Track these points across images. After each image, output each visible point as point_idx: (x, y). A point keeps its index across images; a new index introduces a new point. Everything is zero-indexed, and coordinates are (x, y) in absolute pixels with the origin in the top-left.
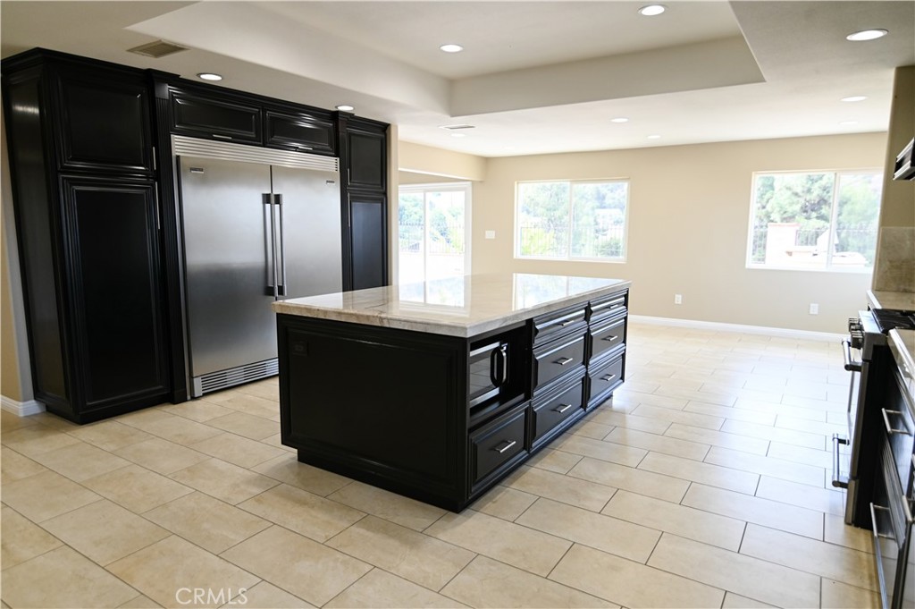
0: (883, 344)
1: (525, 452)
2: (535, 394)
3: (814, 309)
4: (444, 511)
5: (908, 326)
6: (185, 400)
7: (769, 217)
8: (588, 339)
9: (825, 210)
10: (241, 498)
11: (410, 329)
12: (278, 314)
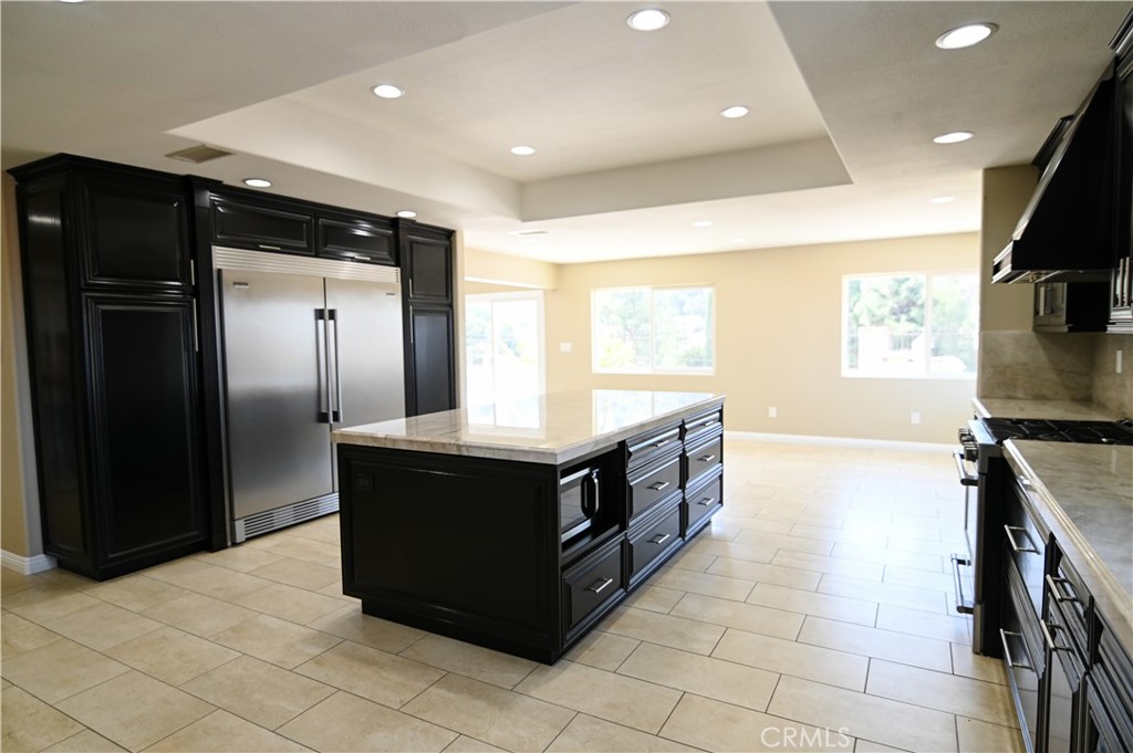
0: (998, 455)
1: (622, 590)
2: (631, 524)
3: (916, 418)
4: (535, 664)
5: (1021, 435)
6: (225, 547)
7: (857, 321)
8: (684, 459)
9: (914, 312)
10: (299, 661)
11: (492, 457)
12: (339, 445)
